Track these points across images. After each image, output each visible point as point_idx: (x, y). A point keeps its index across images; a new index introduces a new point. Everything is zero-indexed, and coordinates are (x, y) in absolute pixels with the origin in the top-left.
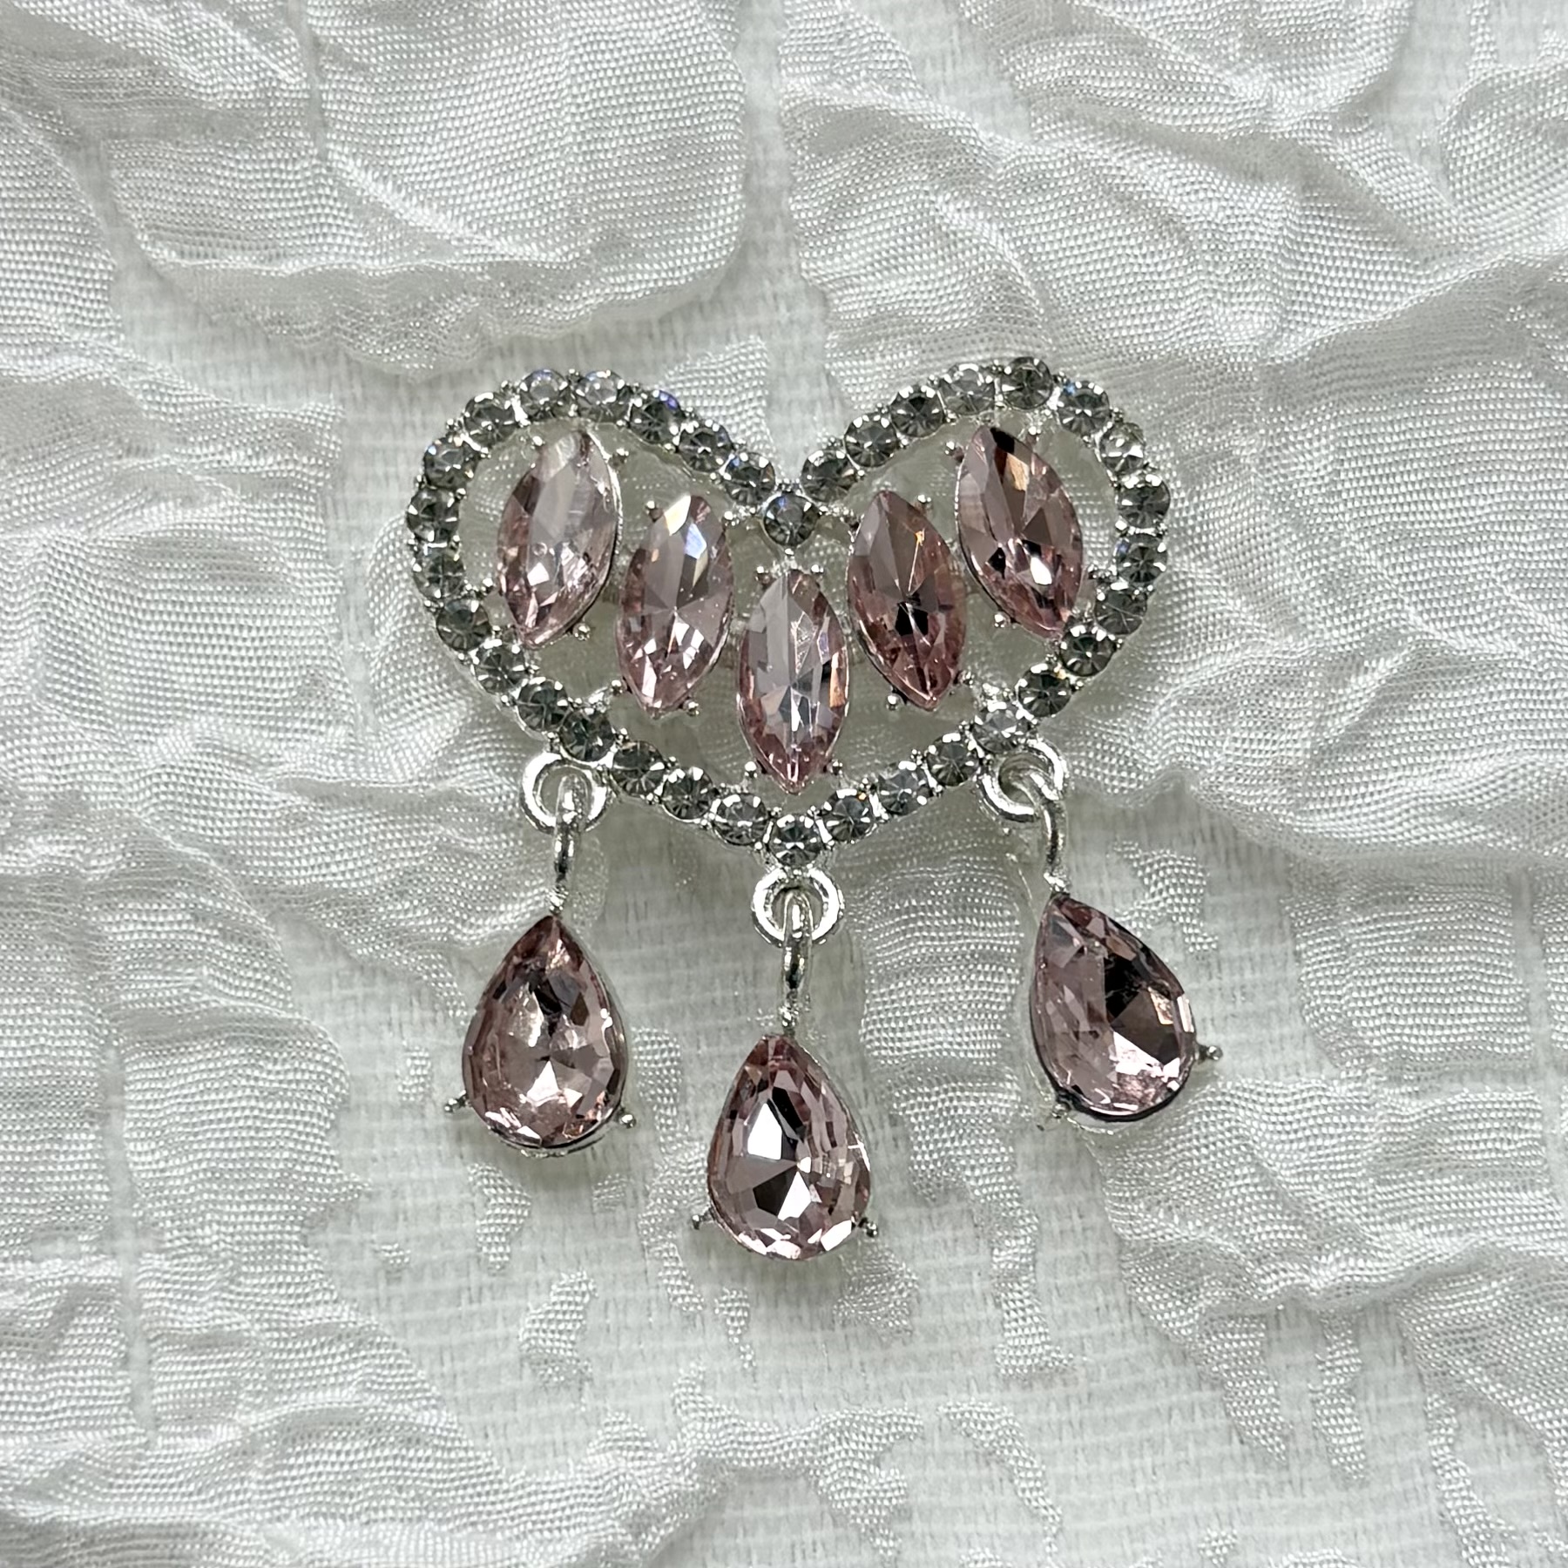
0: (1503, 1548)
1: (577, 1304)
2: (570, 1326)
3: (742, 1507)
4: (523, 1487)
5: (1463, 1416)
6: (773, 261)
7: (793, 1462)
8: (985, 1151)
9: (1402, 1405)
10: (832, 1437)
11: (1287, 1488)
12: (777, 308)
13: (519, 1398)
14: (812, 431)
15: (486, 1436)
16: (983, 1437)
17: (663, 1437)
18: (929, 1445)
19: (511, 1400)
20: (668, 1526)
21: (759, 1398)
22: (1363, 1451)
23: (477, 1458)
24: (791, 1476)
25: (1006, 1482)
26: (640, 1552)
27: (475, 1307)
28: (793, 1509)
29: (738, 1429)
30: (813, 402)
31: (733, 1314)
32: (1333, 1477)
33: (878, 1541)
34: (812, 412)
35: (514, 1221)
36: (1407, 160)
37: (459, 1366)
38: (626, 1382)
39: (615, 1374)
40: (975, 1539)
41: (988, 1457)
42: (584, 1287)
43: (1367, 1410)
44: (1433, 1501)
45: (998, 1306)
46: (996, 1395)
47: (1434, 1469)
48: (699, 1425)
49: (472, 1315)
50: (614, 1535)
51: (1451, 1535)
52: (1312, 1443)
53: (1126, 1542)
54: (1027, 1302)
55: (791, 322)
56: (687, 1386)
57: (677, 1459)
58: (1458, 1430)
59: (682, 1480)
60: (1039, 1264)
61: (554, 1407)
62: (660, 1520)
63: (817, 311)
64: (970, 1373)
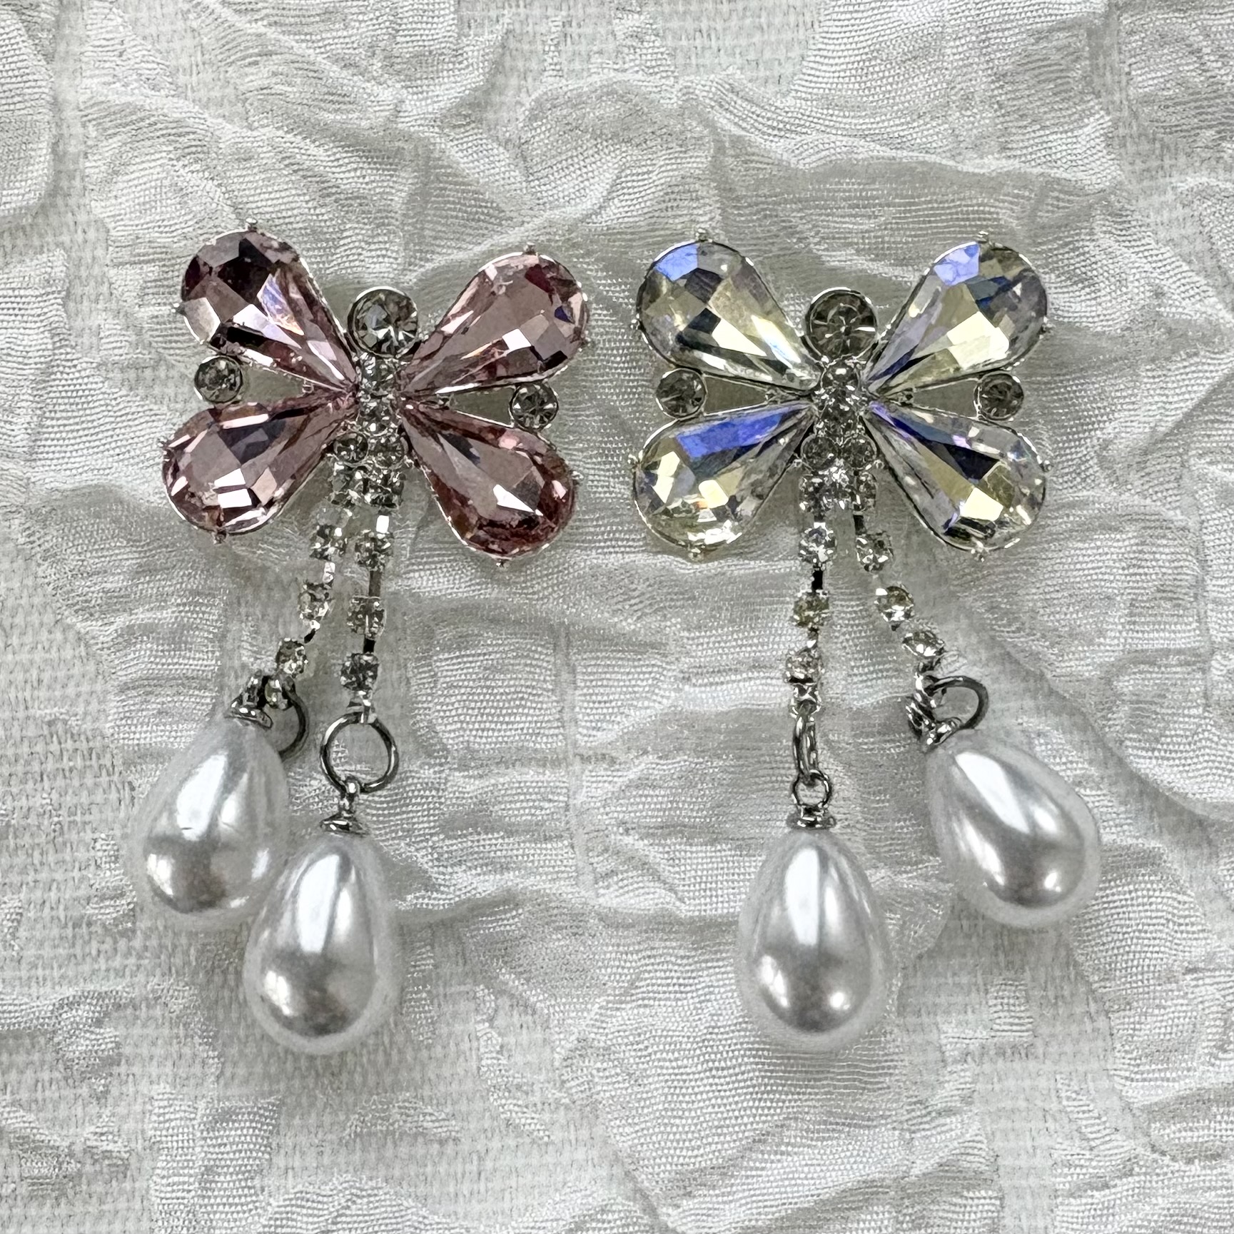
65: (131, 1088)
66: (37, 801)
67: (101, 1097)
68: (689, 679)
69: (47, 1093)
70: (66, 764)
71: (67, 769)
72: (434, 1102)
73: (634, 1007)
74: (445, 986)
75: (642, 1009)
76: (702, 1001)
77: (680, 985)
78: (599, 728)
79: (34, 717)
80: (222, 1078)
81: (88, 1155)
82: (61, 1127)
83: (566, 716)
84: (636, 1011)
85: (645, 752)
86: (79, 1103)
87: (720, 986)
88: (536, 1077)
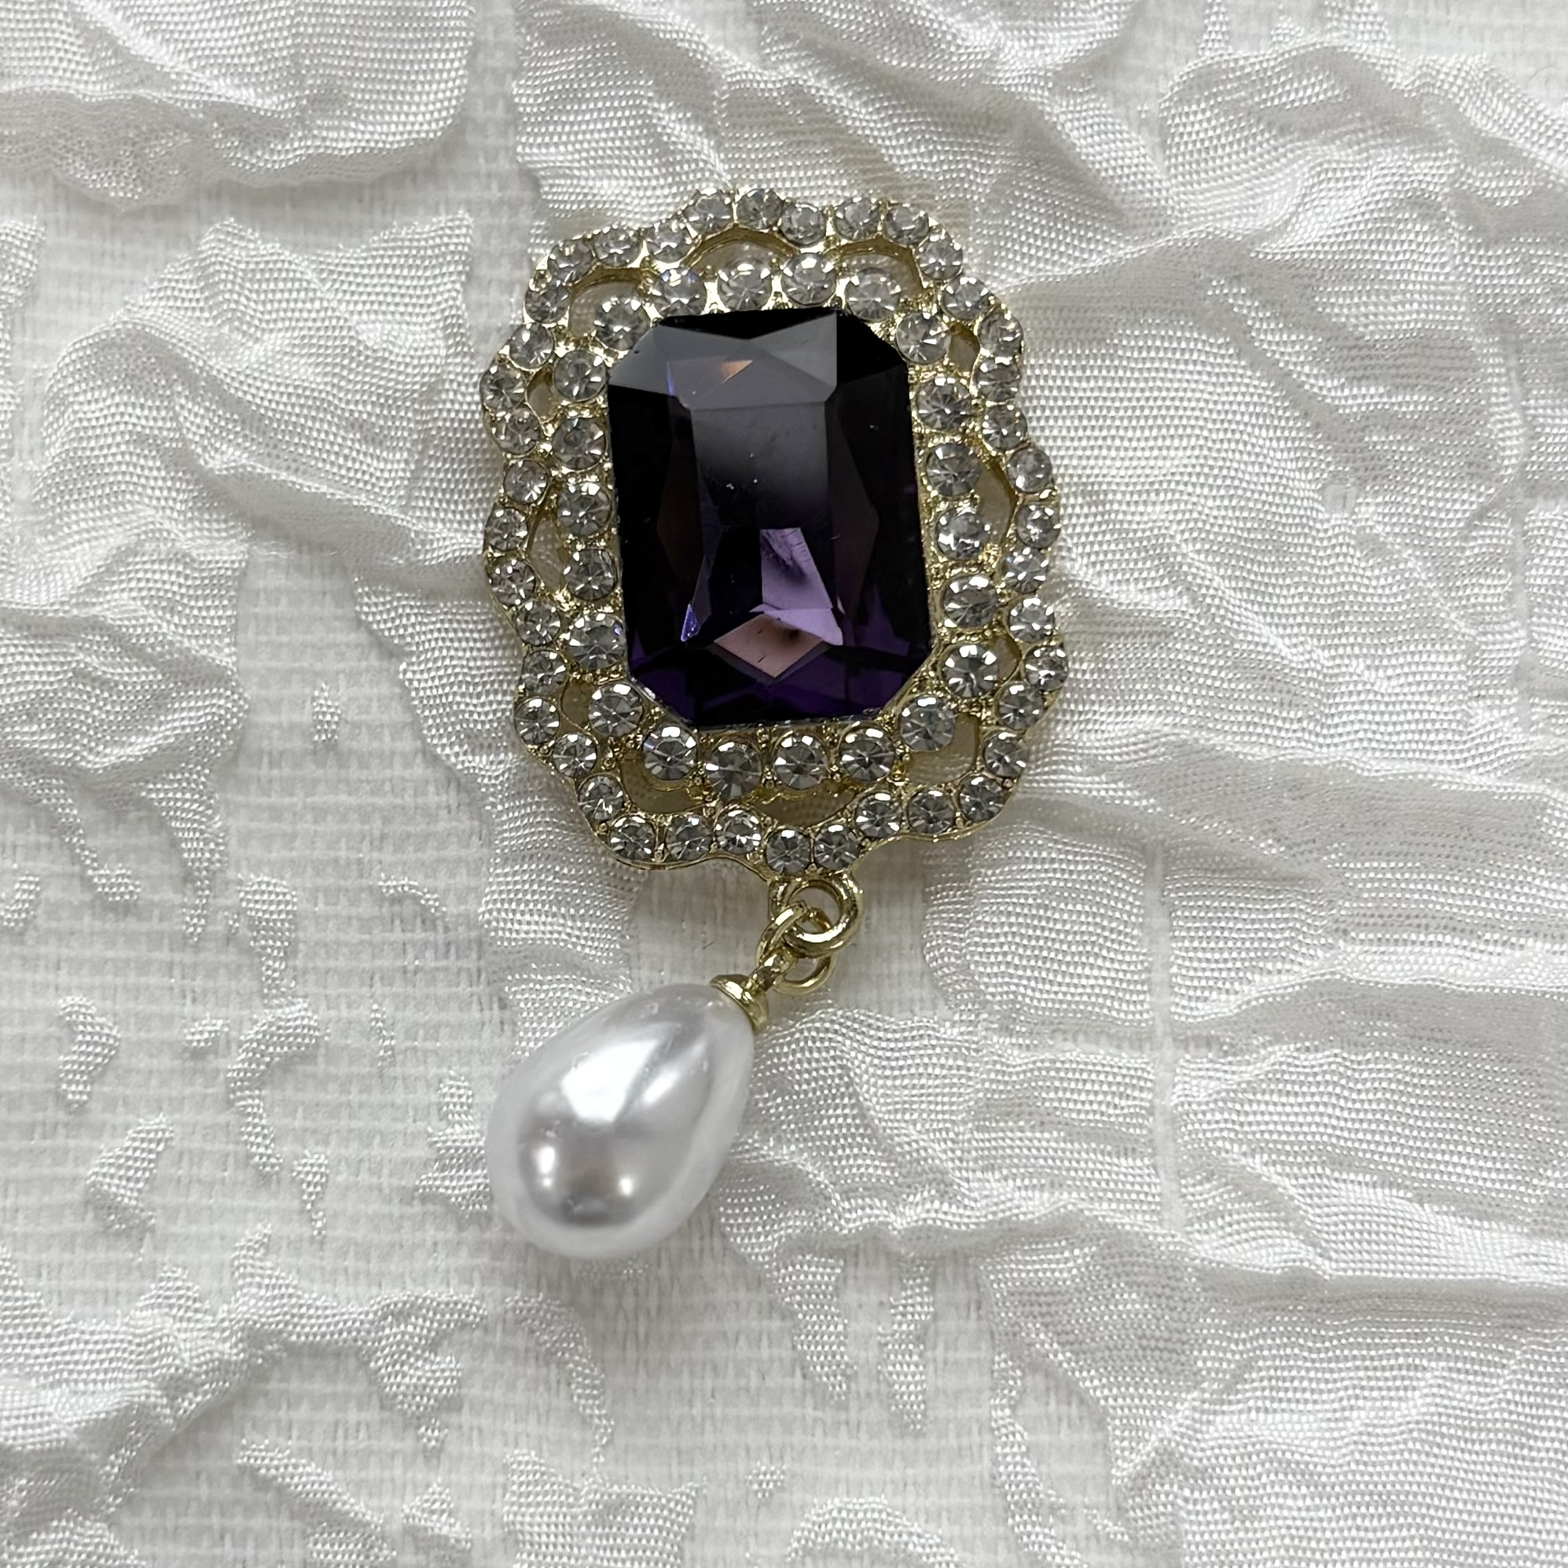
65: (476, 1449)
66: (363, 1012)
67: (432, 1456)
68: (1345, 932)
69: (351, 1442)
70: (411, 962)
71: (411, 968)
72: (922, 1518)
73: (1241, 1412)
74: (947, 1349)
75: (1253, 1415)
76: (1343, 1409)
77: (1311, 1380)
78: (1206, 999)
79: (370, 889)
80: (611, 1451)
81: (409, 1539)
82: (370, 1495)
83: (1156, 977)
84: (1244, 1417)
85: (1277, 1039)
86: (398, 1461)
87: (1372, 1389)
88: (1079, 1498)
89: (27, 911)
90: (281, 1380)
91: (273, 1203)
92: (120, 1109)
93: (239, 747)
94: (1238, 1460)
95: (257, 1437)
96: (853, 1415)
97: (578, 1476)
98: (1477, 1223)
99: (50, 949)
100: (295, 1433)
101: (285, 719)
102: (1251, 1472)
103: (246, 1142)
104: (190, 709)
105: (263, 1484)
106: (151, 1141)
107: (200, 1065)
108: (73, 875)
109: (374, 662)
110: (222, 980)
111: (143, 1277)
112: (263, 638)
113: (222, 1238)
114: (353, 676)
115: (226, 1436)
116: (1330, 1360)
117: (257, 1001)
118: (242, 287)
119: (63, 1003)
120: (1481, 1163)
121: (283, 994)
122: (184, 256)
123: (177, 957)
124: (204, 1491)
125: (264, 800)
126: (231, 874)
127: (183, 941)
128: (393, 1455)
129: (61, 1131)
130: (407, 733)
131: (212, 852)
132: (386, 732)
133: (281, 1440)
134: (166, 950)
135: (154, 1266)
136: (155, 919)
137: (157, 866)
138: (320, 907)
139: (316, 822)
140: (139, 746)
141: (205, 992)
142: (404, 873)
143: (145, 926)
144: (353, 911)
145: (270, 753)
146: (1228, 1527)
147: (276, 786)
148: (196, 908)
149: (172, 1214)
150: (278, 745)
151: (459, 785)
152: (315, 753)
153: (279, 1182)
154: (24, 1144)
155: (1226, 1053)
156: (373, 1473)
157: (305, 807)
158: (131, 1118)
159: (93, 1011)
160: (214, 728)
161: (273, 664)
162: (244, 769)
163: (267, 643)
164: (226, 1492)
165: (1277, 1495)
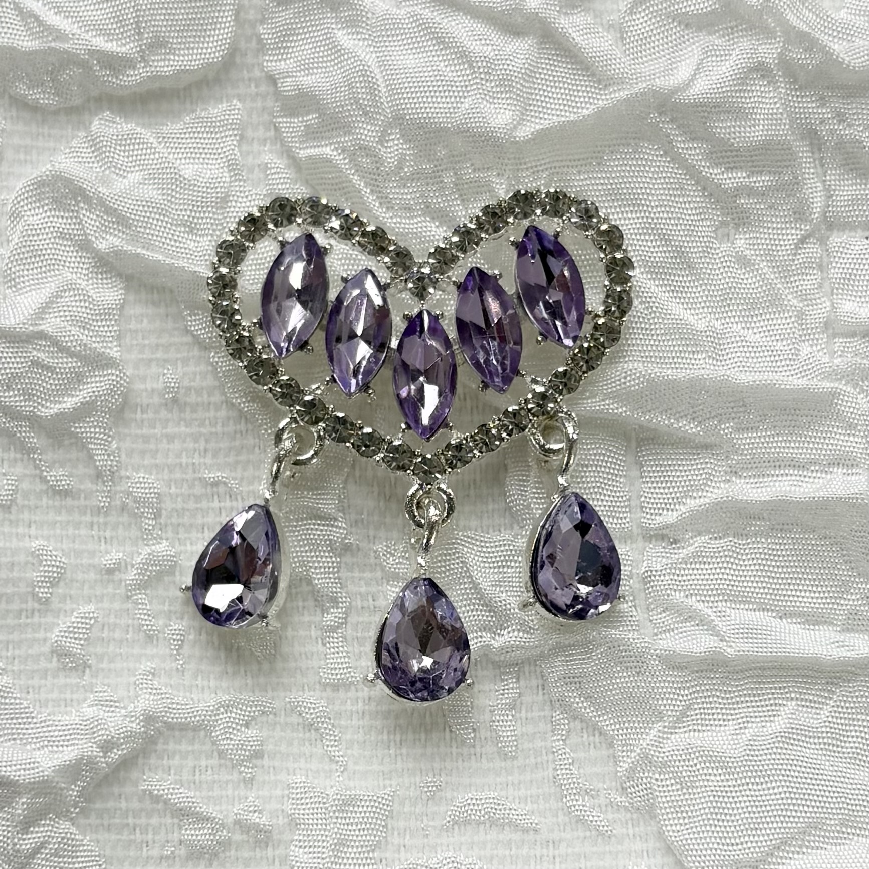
0: (586, 798)
1: (86, 624)
2: (81, 636)
3: (168, 744)
4: (45, 721)
5: (572, 724)
6: (250, 59)
7: (198, 721)
8: (324, 559)
9: (539, 716)
10: (222, 710)
11: (473, 757)
12: (250, 86)
13: (49, 673)
14: (263, 156)
15: (28, 692)
16: (308, 716)
17: (126, 701)
18: (278, 719)
19: (44, 673)
20: (123, 749)
21: (184, 685)
22: (516, 740)
23: (21, 704)
24: (196, 729)
25: (319, 741)
26: (106, 763)
27: (29, 621)
28: (197, 747)
29: (169, 701)
30: (265, 140)
31: (175, 637)
32: (498, 753)
33: (242, 769)
34: (265, 146)
35: (55, 575)
36: (601, 30)
37: (17, 652)
38: (110, 670)
39: (104, 665)
40: (298, 771)
41: (310, 727)
42: (91, 615)
43: (521, 719)
44: (551, 769)
45: (324, 645)
46: (318, 693)
47: (554, 752)
48: (147, 696)
49: (27, 625)
50: (92, 751)
51: (558, 789)
52: (489, 733)
53: (381, 778)
54: (341, 644)
55: (257, 94)
56: (144, 674)
57: (133, 714)
58: (569, 732)
59: (134, 725)
60: (349, 625)
61: (68, 680)
62: (118, 746)
63: (271, 89)
64: (305, 680)
65: (272, 778)
67: (249, 782)
68: (736, 472)
69: (203, 776)
70: (224, 519)
72: (517, 801)
73: (685, 732)
74: (527, 711)
75: (692, 733)
76: (741, 728)
77: (723, 714)
78: (660, 514)
79: (200, 478)
80: (345, 773)
81: (237, 827)
82: (215, 805)
83: (633, 503)
84: (687, 735)
85: (700, 534)
86: (230, 786)
87: (756, 717)
88: (601, 785)
89: (11, 495)
90: (164, 744)
91: (155, 651)
92: (68, 602)
93: (125, 403)
94: (684, 757)
95: (152, 775)
96: (478, 750)
97: (328, 788)
98: (812, 627)
99: (26, 516)
100: (172, 772)
101: (149, 386)
102: (691, 763)
103: (139, 619)
104: (96, 382)
105: (156, 799)
106: (86, 618)
107: (111, 577)
108: (36, 476)
109: (196, 352)
110: (120, 531)
111: (86, 691)
112: (135, 342)
113: (129, 670)
114: (185, 361)
115: (135, 775)
116: (733, 703)
117: (140, 542)
118: (115, 149)
119: (35, 544)
120: (813, 595)
121: (155, 538)
122: (82, 134)
123: (95, 519)
124: (123, 805)
125: (139, 432)
126: (123, 473)
127: (98, 510)
128: (227, 782)
129: (36, 614)
130: (217, 392)
131: (112, 460)
132: (205, 392)
133: (165, 776)
134: (89, 515)
135: (92, 685)
136: (82, 499)
137: (81, 470)
138: (173, 490)
139: (169, 443)
140: (69, 403)
141: (112, 538)
142: (219, 470)
143: (76, 503)
144: (191, 491)
145: (142, 406)
146: (679, 793)
147: (146, 424)
148: (104, 491)
149: (100, 658)
150: (145, 401)
151: (246, 419)
152: (166, 405)
153: (158, 640)
154: (16, 622)
155: (671, 544)
156: (216, 793)
157: (162, 435)
158: (74, 606)
159: (51, 548)
160: (111, 392)
161: (141, 356)
162: (128, 415)
163: (137, 345)
164: (135, 805)
165: (706, 775)
